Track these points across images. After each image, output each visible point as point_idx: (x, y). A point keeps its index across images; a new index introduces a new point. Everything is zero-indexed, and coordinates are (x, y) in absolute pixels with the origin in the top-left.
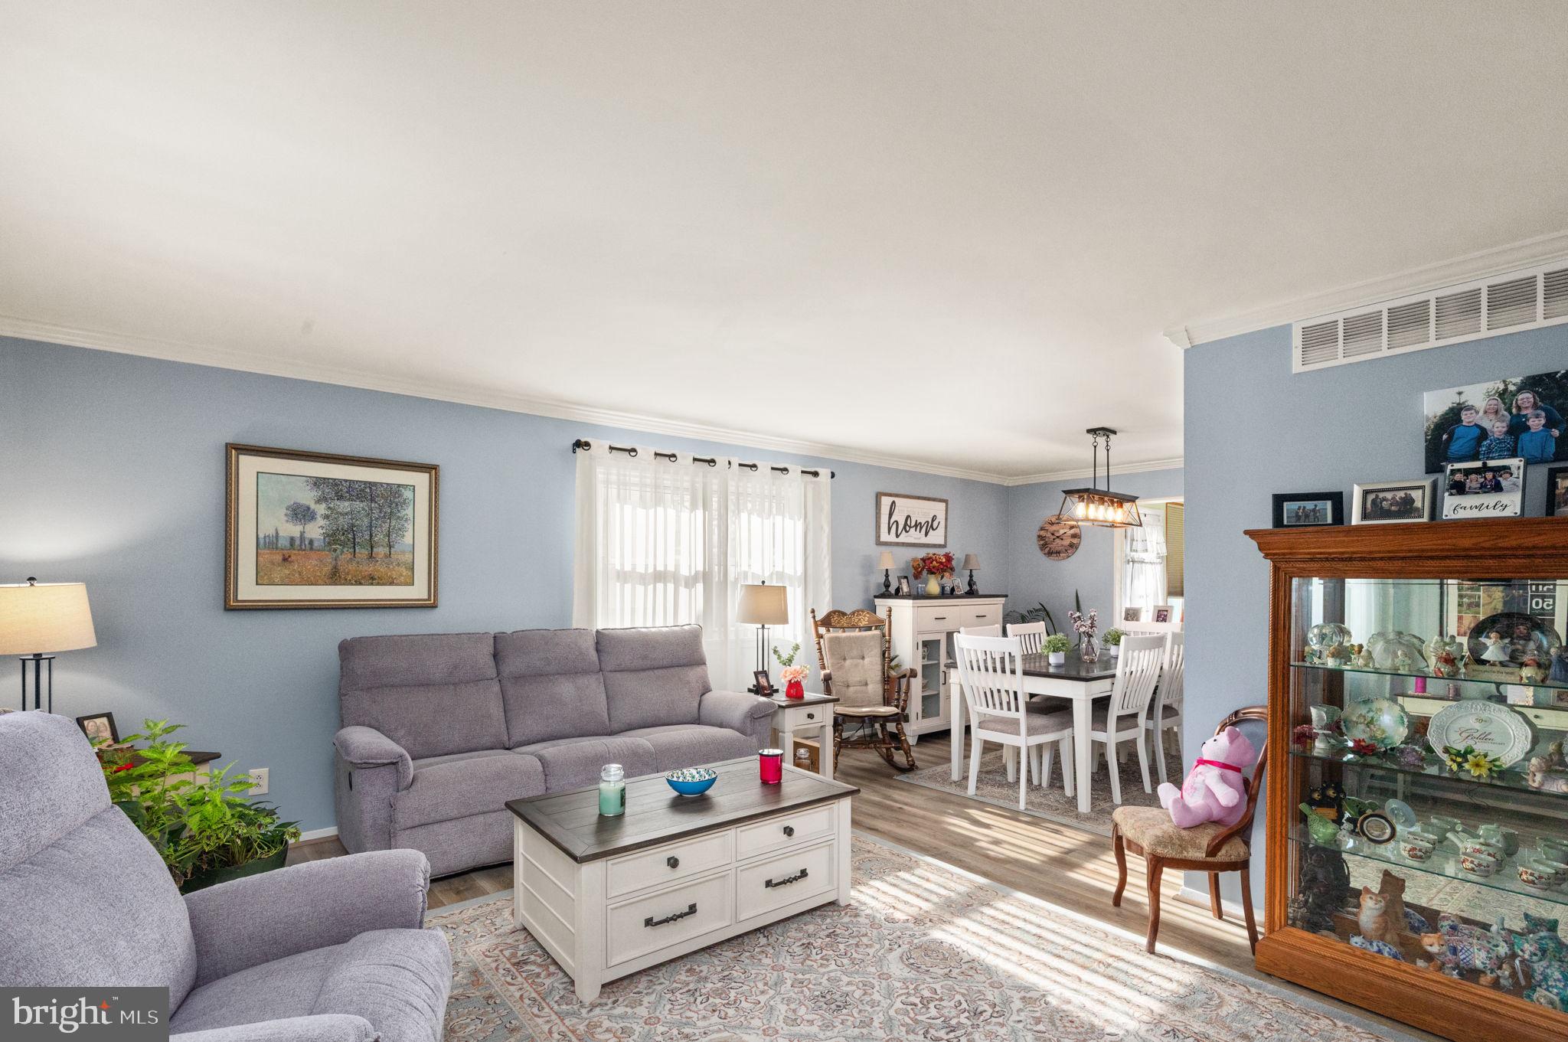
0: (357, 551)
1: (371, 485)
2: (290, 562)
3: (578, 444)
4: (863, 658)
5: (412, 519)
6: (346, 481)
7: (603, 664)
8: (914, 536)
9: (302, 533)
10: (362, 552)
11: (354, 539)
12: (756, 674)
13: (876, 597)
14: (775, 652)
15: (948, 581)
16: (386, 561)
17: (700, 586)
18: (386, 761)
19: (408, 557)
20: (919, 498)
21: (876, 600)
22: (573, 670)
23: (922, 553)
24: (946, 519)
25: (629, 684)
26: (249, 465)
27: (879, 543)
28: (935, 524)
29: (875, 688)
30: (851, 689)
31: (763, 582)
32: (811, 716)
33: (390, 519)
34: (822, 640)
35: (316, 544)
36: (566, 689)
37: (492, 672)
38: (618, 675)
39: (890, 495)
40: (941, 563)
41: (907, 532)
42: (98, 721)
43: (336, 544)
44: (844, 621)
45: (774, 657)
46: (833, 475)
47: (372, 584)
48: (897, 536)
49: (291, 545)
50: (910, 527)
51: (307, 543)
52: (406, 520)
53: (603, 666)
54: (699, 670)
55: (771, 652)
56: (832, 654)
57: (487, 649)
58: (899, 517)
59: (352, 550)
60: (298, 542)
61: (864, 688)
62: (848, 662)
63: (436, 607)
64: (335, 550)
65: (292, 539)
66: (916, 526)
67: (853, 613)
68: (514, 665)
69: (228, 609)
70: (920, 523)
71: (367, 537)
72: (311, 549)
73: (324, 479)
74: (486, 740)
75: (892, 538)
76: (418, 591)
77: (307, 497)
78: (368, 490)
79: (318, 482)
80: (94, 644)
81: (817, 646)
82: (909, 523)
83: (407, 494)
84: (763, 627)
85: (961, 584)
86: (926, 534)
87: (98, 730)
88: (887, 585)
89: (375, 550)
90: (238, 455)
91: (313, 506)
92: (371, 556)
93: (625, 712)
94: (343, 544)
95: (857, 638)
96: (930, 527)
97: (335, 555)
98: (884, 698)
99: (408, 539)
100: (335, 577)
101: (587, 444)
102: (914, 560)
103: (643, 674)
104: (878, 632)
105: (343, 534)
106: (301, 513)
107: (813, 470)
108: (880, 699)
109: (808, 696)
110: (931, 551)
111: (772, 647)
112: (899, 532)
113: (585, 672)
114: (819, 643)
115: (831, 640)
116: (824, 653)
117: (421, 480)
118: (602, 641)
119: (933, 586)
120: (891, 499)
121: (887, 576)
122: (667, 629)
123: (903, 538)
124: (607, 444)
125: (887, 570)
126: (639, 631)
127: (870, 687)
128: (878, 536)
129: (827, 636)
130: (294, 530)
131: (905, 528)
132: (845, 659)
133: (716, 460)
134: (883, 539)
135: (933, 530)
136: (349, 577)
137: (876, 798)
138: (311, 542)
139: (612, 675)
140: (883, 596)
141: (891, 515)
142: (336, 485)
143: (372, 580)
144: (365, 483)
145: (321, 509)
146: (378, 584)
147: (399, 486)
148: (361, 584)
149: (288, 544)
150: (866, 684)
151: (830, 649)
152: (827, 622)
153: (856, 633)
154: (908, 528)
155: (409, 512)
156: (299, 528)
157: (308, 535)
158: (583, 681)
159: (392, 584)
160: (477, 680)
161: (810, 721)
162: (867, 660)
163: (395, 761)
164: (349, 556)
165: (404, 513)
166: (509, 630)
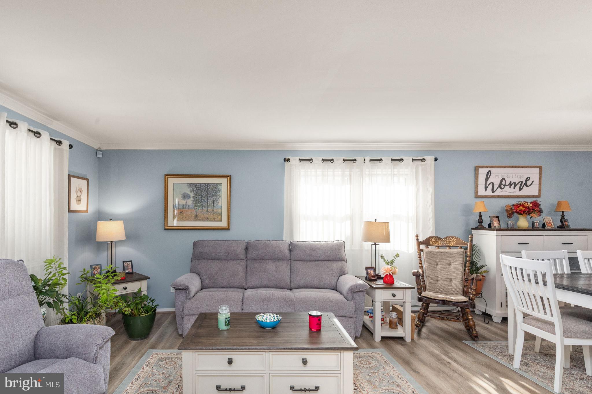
0: (203, 209)
1: (207, 184)
2: (183, 213)
3: (285, 160)
4: (450, 265)
5: (221, 196)
6: (199, 184)
7: (291, 257)
8: (508, 191)
9: (186, 203)
10: (205, 209)
11: (202, 204)
12: (367, 268)
13: (472, 229)
14: (382, 257)
15: (538, 219)
16: (213, 212)
17: (348, 222)
18: (182, 288)
19: (220, 210)
20: (513, 167)
21: (472, 231)
22: (276, 258)
23: (514, 201)
24: (540, 179)
25: (300, 266)
26: (171, 180)
27: (477, 196)
28: (529, 183)
29: (457, 283)
30: (440, 283)
31: (376, 220)
32: (394, 295)
33: (214, 196)
34: (422, 253)
35: (190, 207)
36: (271, 266)
37: (243, 257)
38: (297, 262)
39: (487, 167)
40: (528, 207)
41: (501, 188)
42: (128, 263)
43: (196, 206)
44: (439, 243)
45: (382, 260)
46: (436, 160)
47: (208, 221)
48: (493, 192)
49: (183, 208)
50: (505, 186)
51: (188, 206)
52: (219, 197)
53: (291, 258)
54: (340, 264)
55: (380, 257)
56: (428, 261)
57: (243, 246)
58: (495, 179)
59: (201, 209)
60: (185, 206)
61: (449, 283)
62: (439, 267)
63: (230, 230)
64: (196, 209)
65: (183, 205)
66: (510, 185)
67: (446, 238)
68: (252, 254)
69: (166, 229)
70: (515, 183)
71: (206, 204)
72: (189, 209)
73: (193, 183)
74: (236, 284)
75: (489, 193)
76: (223, 224)
77: (188, 191)
78: (206, 186)
79: (191, 185)
80: (125, 239)
81: (418, 256)
82: (503, 183)
83: (220, 187)
84: (375, 244)
85: (554, 221)
86: (520, 189)
87: (128, 266)
88: (481, 222)
89: (209, 208)
90: (168, 177)
91: (189, 193)
92: (207, 211)
93: (298, 280)
94: (199, 207)
95: (446, 253)
96: (524, 184)
97: (196, 210)
98: (464, 291)
99: (220, 204)
100: (196, 218)
101: (289, 160)
102: (507, 206)
103: (309, 263)
104: (462, 250)
105: (199, 203)
106: (186, 196)
107: (421, 158)
108: (460, 290)
109: (397, 284)
110: (521, 200)
111: (380, 255)
112: (495, 189)
113: (283, 260)
114: (420, 254)
115: (428, 253)
116: (423, 260)
117: (224, 181)
118: (292, 247)
119: (523, 222)
120: (488, 170)
121: (480, 216)
122: (324, 242)
123: (499, 192)
124: (298, 158)
125: (480, 212)
126: (309, 243)
127: (454, 283)
128: (476, 192)
129: (425, 251)
130: (184, 202)
131: (500, 186)
132: (437, 265)
133: (357, 159)
134: (480, 194)
135: (527, 186)
136: (200, 218)
137: (437, 352)
138: (189, 206)
139: (294, 262)
140: (477, 228)
141: (487, 179)
142: (196, 185)
143: (208, 219)
144: (206, 184)
145: (192, 194)
146: (210, 221)
147: (217, 184)
148: (204, 221)
149: (182, 207)
150: (451, 281)
151: (427, 258)
152: (427, 242)
153: (447, 250)
154: (502, 187)
155: (220, 193)
156: (185, 201)
157: (188, 204)
158: (280, 263)
159: (214, 221)
160: (236, 259)
161: (392, 298)
162: (452, 266)
163: (185, 288)
164: (201, 211)
165: (219, 194)
166: (253, 240)
